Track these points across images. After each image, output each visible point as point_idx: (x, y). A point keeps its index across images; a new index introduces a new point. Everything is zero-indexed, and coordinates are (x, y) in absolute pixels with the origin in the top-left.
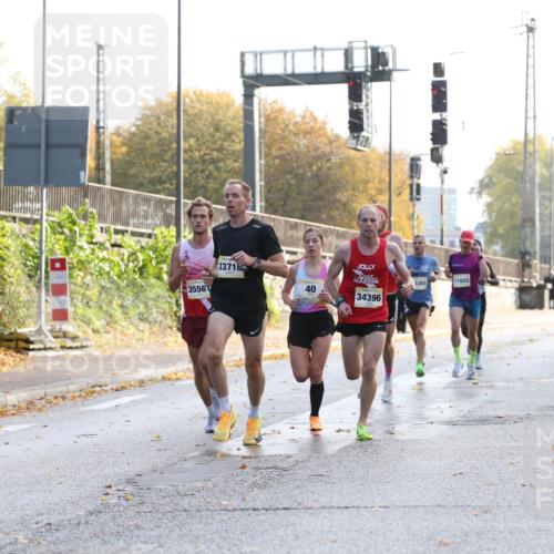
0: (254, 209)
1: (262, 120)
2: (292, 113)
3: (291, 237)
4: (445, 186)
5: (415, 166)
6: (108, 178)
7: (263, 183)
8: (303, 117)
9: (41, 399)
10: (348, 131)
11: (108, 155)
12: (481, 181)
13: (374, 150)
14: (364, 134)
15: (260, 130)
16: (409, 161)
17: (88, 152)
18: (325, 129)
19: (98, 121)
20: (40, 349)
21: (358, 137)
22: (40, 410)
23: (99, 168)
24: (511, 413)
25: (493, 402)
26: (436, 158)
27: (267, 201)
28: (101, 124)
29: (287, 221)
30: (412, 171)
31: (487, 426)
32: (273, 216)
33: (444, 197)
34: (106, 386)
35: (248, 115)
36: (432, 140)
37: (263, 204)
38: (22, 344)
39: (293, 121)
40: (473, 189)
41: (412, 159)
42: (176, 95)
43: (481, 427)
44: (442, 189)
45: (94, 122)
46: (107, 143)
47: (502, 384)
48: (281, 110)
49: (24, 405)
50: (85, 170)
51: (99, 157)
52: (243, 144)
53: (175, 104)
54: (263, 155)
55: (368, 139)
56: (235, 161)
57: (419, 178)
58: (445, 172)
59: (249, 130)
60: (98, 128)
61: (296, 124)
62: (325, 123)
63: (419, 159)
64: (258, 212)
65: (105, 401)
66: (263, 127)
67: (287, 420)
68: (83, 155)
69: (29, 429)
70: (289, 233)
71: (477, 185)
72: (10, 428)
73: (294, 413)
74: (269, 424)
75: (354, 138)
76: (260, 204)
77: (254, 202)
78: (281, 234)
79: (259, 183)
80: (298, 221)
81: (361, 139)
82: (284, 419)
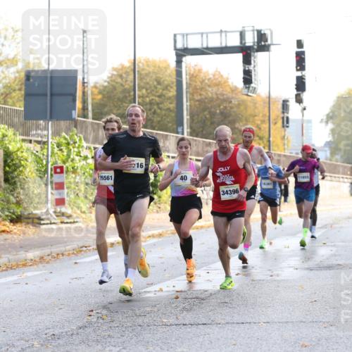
0: (183, 134)
1: (188, 77)
2: (207, 72)
4: (305, 118)
5: (285, 105)
6: (90, 115)
7: (188, 117)
8: (214, 75)
9: (48, 255)
10: (243, 84)
11: (90, 101)
12: (328, 115)
13: (259, 95)
14: (252, 85)
15: (187, 83)
16: (281, 102)
17: (77, 98)
18: (228, 82)
19: (83, 79)
20: (47, 224)
21: (249, 87)
22: (48, 262)
23: (85, 108)
24: (347, 262)
25: (335, 255)
26: (299, 100)
27: (191, 128)
28: (86, 81)
29: (204, 142)
30: (283, 108)
31: (332, 271)
32: (195, 138)
33: (304, 125)
34: (89, 246)
35: (179, 74)
36: (296, 89)
37: (189, 130)
38: (36, 221)
39: (208, 77)
40: (322, 120)
41: (284, 101)
42: (133, 61)
43: (328, 271)
44: (303, 120)
45: (81, 79)
46: (89, 92)
47: (341, 244)
48: (200, 71)
49: (37, 259)
50: (75, 109)
51: (84, 102)
53: (132, 67)
54: (188, 100)
55: (255, 88)
56: (171, 103)
57: (288, 113)
58: (305, 109)
59: (179, 84)
60: (84, 83)
61: (209, 79)
62: (228, 79)
63: (287, 101)
65: (90, 256)
66: (188, 82)
67: (205, 268)
68: (74, 100)
69: (41, 274)
70: (205, 149)
71: (325, 117)
72: (29, 274)
73: (209, 264)
75: (246, 88)
76: (186, 130)
77: (183, 129)
78: (200, 149)
79: (186, 117)
80: (211, 141)
81: (251, 88)
82: (202, 267)
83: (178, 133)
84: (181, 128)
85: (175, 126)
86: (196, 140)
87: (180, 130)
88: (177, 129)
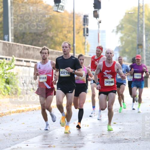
0: (8, 40)
3: (27, 54)
4: (100, 29)
5: (85, 19)
10: (54, 3)
12: (117, 27)
13: (66, 12)
14: (61, 4)
16: (82, 17)
18: (42, 1)
21: (58, 6)
24: (132, 137)
25: (123, 132)
26: (96, 15)
27: (15, 36)
29: (24, 46)
30: (84, 22)
31: (120, 144)
32: (18, 44)
33: (100, 34)
36: (94, 7)
37: (13, 38)
40: (113, 30)
41: (85, 16)
43: (118, 144)
44: (99, 31)
47: (127, 123)
52: (2, 9)
54: (12, 15)
55: (63, 6)
57: (88, 25)
58: (100, 22)
63: (87, 16)
64: (10, 42)
67: (24, 142)
70: (25, 52)
71: (115, 29)
73: (28, 138)
74: (16, 144)
75: (56, 6)
76: (11, 37)
77: (8, 37)
78: (22, 53)
79: (11, 28)
80: (30, 46)
81: (60, 6)
82: (23, 141)
83: (4, 40)
84: (7, 36)
85: (2, 35)
86: (18, 45)
87: (6, 37)
88: (4, 37)
